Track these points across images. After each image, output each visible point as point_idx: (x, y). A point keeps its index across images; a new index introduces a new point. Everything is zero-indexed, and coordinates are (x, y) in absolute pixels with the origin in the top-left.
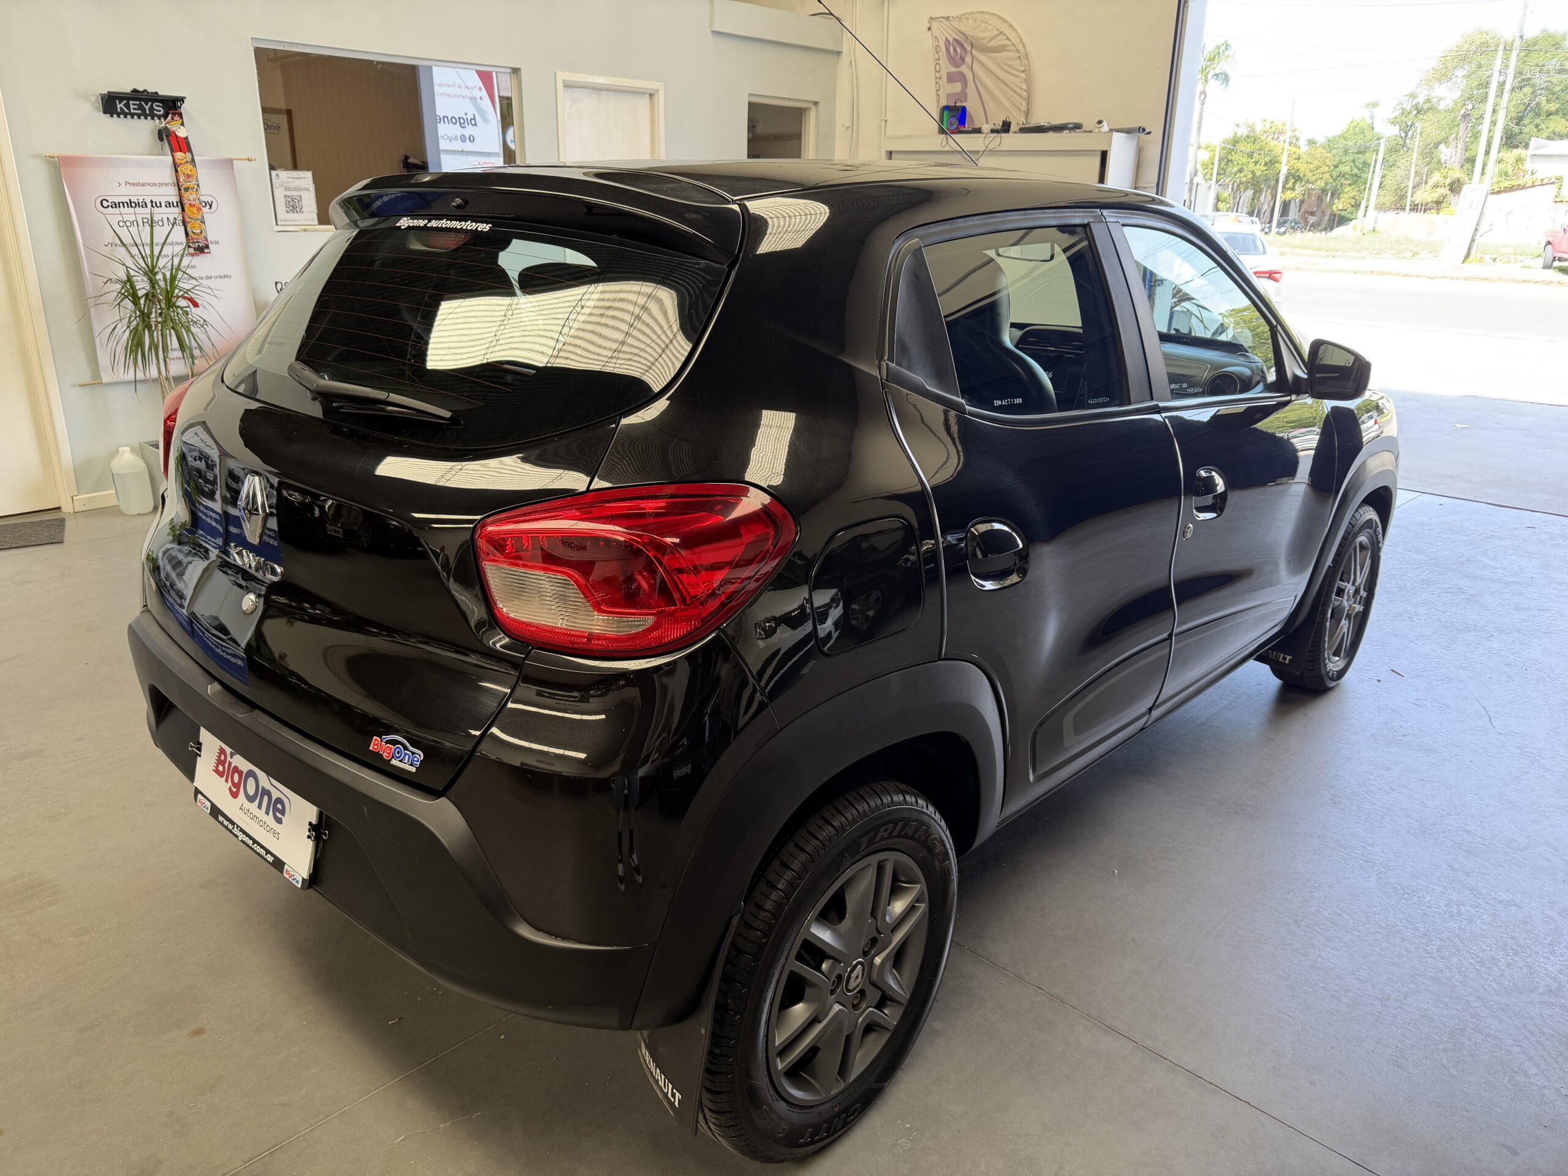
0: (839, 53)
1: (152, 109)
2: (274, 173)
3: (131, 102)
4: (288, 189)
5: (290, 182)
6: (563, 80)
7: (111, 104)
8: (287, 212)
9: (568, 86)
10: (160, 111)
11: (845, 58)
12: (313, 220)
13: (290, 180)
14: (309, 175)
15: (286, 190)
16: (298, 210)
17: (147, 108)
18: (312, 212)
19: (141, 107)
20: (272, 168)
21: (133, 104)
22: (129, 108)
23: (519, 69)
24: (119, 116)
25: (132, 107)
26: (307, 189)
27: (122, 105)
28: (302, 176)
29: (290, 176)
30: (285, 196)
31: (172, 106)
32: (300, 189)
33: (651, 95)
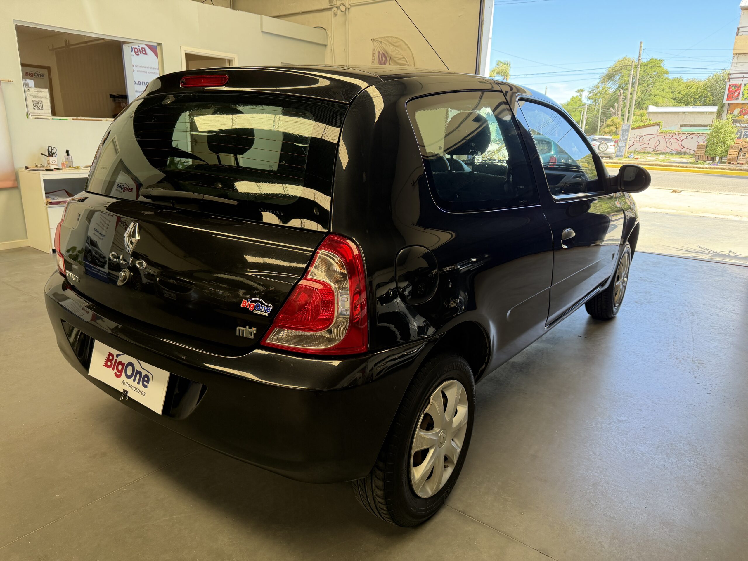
0: (326, 46)
2: (27, 88)
4: (35, 97)
5: (35, 94)
6: (185, 50)
8: (34, 108)
9: (187, 53)
11: (329, 47)
12: (49, 113)
13: (36, 92)
14: (46, 90)
15: (33, 97)
16: (40, 108)
18: (48, 109)
23: (162, 44)
26: (46, 98)
28: (43, 91)
29: (36, 90)
30: (33, 101)
32: (42, 98)
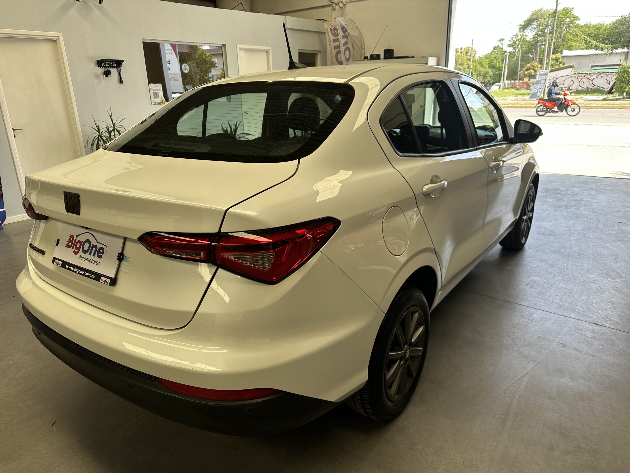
1: (112, 64)
2: (150, 85)
3: (106, 63)
4: (154, 90)
6: (239, 48)
7: (100, 63)
8: (154, 98)
9: (241, 49)
10: (115, 65)
13: (155, 87)
14: (161, 84)
16: (158, 97)
17: (111, 64)
18: (162, 98)
19: (109, 64)
20: (149, 83)
21: (107, 63)
22: (105, 65)
23: (225, 45)
24: (103, 68)
25: (106, 64)
26: (160, 90)
27: (103, 64)
28: (158, 85)
29: (155, 85)
30: (154, 93)
31: (118, 64)
32: (158, 90)
33: (267, 52)
